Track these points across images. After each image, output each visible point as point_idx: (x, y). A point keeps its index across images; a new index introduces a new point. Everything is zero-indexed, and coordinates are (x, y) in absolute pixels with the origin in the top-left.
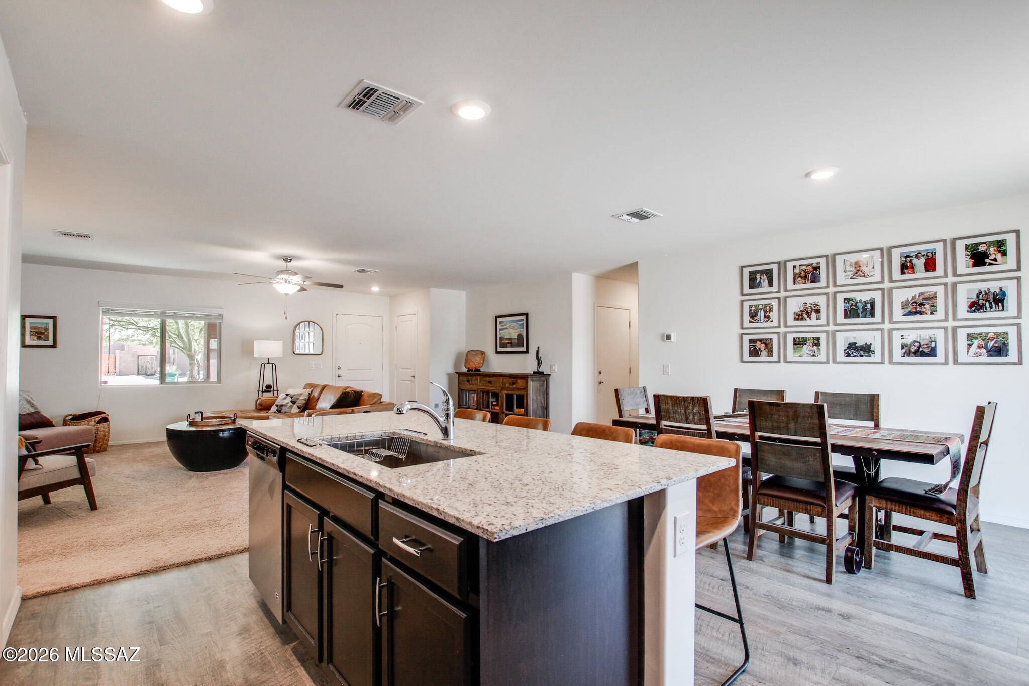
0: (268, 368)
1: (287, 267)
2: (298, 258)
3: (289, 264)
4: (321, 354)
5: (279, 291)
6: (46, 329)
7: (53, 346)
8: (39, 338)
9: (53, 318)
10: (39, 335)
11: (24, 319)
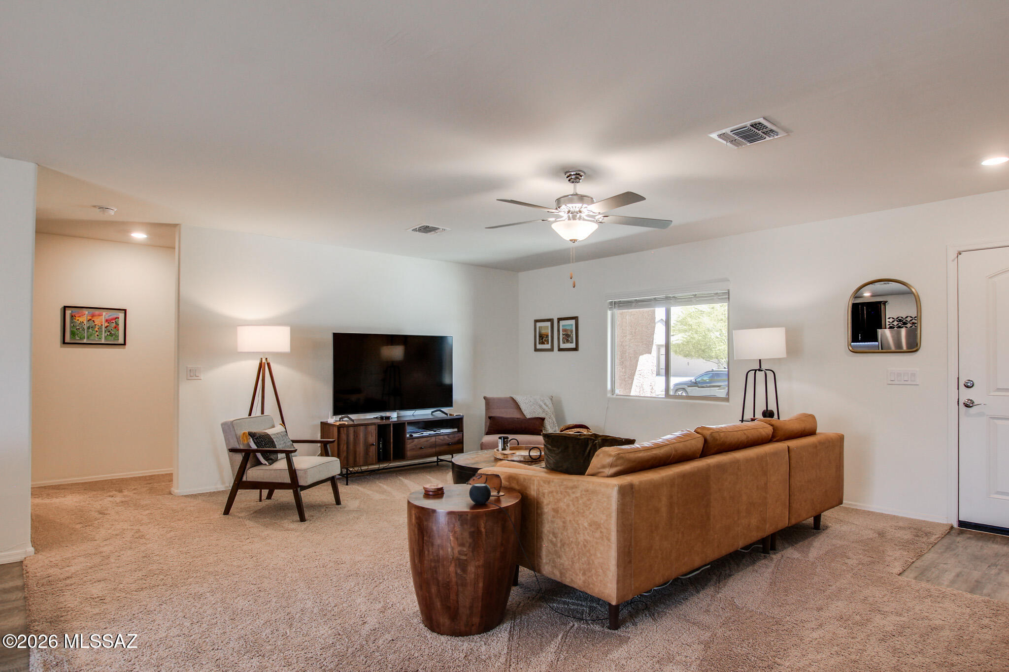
6: (572, 331)
7: (576, 349)
8: (568, 341)
9: (576, 318)
10: (567, 338)
11: (559, 322)
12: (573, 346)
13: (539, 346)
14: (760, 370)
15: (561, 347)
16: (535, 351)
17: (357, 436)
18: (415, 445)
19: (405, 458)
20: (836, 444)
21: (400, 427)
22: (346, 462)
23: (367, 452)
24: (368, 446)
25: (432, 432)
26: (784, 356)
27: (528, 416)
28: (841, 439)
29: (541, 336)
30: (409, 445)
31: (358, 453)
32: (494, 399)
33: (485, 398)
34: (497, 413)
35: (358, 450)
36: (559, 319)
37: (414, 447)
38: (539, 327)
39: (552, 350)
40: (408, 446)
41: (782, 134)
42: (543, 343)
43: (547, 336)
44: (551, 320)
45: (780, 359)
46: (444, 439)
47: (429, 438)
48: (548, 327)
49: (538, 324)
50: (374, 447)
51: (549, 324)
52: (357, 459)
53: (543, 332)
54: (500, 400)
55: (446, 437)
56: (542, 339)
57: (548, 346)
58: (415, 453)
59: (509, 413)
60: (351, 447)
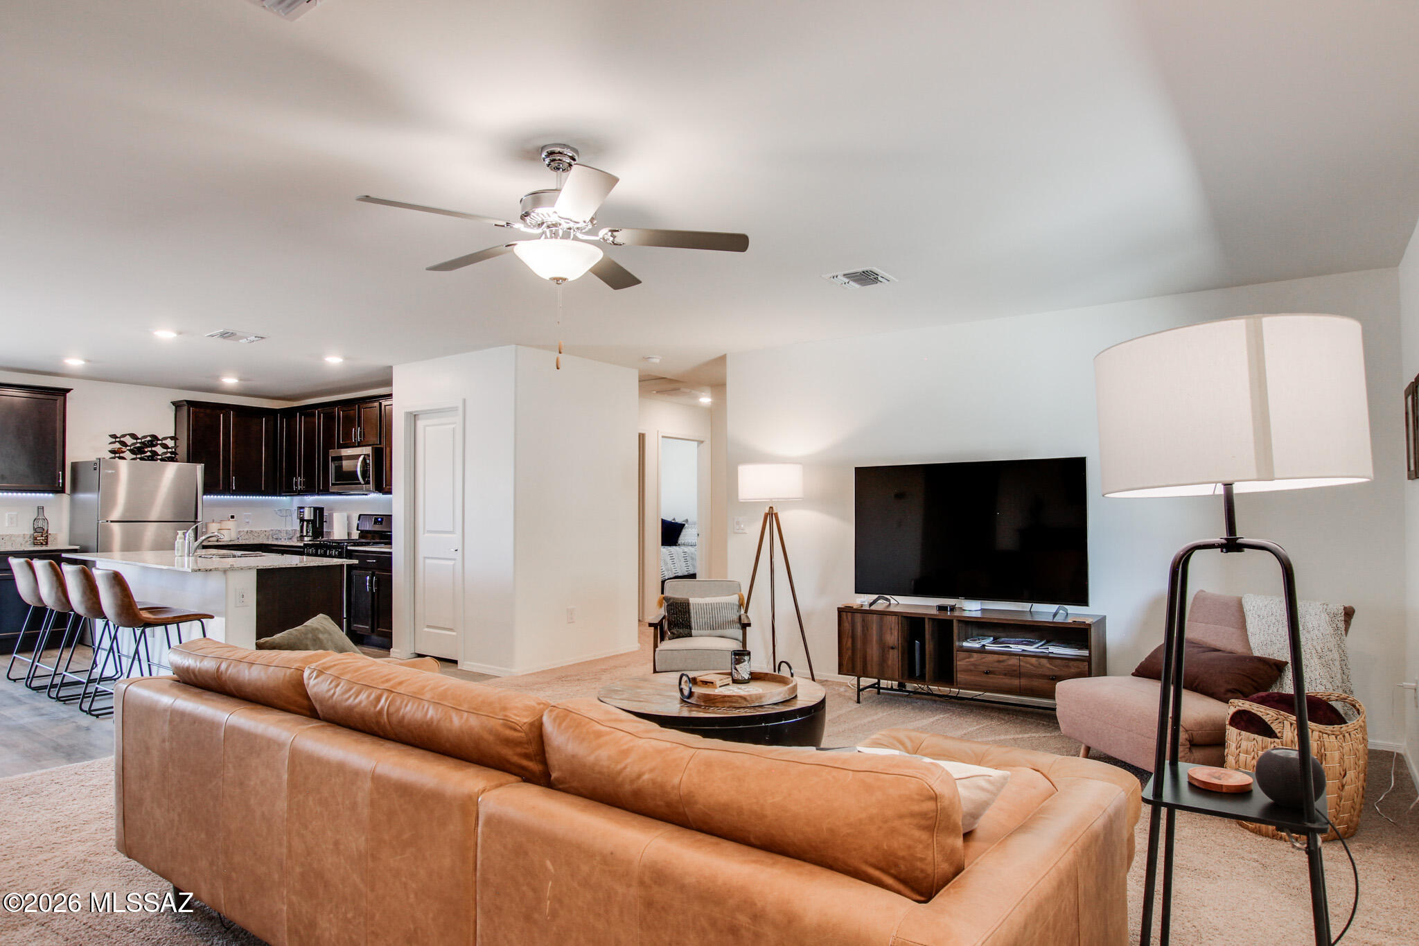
16: (1409, 477)
17: (867, 630)
18: (974, 665)
19: (953, 684)
21: (944, 628)
22: (850, 666)
23: (883, 660)
24: (884, 648)
30: (961, 662)
31: (869, 658)
35: (869, 651)
37: (972, 668)
40: (958, 663)
46: (1040, 665)
47: (1004, 657)
50: (896, 651)
52: (869, 666)
55: (1044, 661)
58: (973, 678)
60: (859, 644)
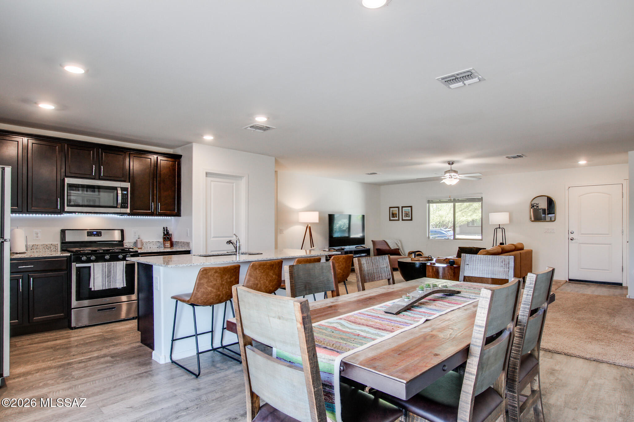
0: (499, 231)
1: (451, 168)
2: (458, 162)
3: (452, 166)
4: (554, 221)
5: (447, 184)
6: (409, 212)
7: (411, 220)
8: (407, 216)
9: (411, 207)
10: (407, 215)
11: (402, 208)
12: (410, 218)
13: (391, 219)
14: (499, 228)
15: (403, 219)
16: (390, 220)
20: (530, 253)
25: (359, 255)
26: (508, 223)
27: (392, 248)
28: (532, 251)
29: (393, 214)
32: (377, 241)
33: (372, 241)
34: (378, 247)
36: (402, 207)
38: (392, 210)
39: (399, 220)
41: (524, 157)
42: (394, 217)
43: (396, 214)
44: (398, 207)
45: (508, 224)
48: (396, 210)
49: (391, 209)
51: (397, 209)
53: (394, 212)
54: (380, 241)
56: (394, 215)
57: (397, 219)
59: (384, 247)
